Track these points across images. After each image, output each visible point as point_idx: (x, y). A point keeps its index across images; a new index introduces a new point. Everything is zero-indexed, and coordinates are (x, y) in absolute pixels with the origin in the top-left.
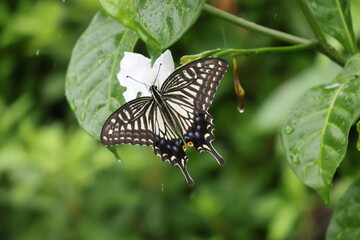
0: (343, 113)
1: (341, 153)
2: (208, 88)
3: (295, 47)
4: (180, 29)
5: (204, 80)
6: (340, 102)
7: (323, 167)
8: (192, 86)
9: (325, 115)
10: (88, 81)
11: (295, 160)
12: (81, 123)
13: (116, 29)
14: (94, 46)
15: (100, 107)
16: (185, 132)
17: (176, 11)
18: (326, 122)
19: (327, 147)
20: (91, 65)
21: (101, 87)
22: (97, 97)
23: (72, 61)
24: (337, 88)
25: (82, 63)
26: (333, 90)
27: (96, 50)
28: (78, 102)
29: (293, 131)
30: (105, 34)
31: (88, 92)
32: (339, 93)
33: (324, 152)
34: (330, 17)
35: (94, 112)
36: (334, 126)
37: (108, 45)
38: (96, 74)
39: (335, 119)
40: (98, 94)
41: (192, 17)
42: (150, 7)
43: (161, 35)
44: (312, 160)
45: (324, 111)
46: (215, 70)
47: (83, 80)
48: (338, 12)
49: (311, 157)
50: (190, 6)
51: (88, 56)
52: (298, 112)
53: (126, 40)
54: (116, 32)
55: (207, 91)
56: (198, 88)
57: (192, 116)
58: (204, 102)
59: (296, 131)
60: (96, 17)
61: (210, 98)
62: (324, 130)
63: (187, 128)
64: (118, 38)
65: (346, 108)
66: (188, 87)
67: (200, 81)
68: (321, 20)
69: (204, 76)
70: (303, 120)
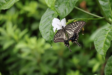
0: (110, 36)
1: (109, 46)
2: (80, 28)
3: (98, 19)
4: (68, 12)
5: (79, 26)
6: (109, 33)
7: (104, 50)
8: (75, 27)
9: (105, 36)
10: (45, 25)
11: (97, 47)
12: (42, 36)
13: (53, 12)
14: (47, 17)
15: (48, 32)
16: (70, 38)
17: (67, 8)
18: (106, 38)
19: (105, 44)
20: (46, 22)
21: (48, 27)
22: (47, 30)
23: (41, 20)
24: (109, 30)
25: (44, 21)
26: (108, 30)
27: (47, 18)
28: (42, 31)
29: (97, 40)
30: (50, 14)
31: (45, 28)
32: (109, 31)
33: (104, 46)
34: (108, 11)
35: (46, 33)
36: (107, 39)
37: (50, 16)
38: (47, 24)
39: (108, 38)
40: (47, 29)
41: (71, 10)
42: (61, 6)
43: (63, 14)
44: (101, 48)
45: (105, 35)
46: (82, 24)
47: (44, 25)
48: (110, 10)
49: (101, 47)
50: (71, 7)
51: (45, 19)
52: (98, 35)
53: (55, 15)
54: (53, 13)
55: (79, 29)
56: (76, 28)
57: (73, 34)
58: (77, 31)
59: (98, 40)
60: (48, 9)
61: (79, 30)
62: (105, 40)
63: (71, 37)
64: (53, 15)
65: (111, 35)
66: (74, 27)
67: (77, 26)
68: (106, 12)
69: (79, 25)
70: (99, 37)
